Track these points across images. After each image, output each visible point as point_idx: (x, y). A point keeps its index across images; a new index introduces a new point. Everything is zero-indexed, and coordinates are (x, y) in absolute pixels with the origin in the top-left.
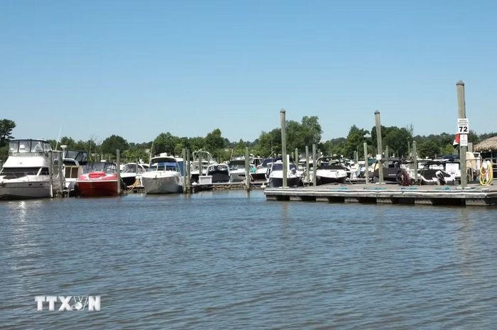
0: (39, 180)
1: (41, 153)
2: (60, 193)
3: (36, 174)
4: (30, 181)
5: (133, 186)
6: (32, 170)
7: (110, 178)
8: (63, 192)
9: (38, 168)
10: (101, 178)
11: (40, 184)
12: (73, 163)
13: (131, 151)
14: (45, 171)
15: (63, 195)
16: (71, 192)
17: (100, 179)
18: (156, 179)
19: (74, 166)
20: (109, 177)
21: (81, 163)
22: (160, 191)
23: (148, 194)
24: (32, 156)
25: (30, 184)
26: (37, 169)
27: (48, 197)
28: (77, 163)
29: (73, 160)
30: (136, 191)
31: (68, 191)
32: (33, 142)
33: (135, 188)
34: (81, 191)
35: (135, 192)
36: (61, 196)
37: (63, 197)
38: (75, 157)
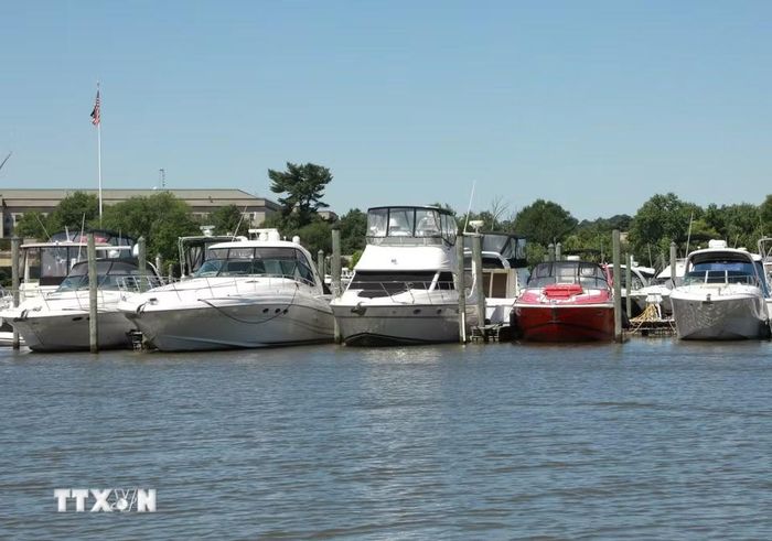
0: (434, 301)
1: (436, 239)
2: (478, 332)
3: (428, 288)
4: (418, 302)
5: (640, 320)
6: (419, 278)
7: (595, 298)
8: (486, 331)
9: (431, 273)
10: (574, 298)
11: (436, 312)
12: (497, 263)
13: (585, 238)
14: (446, 281)
15: (486, 336)
16: (504, 330)
17: (571, 302)
18: (708, 303)
19: (498, 270)
20: (592, 295)
21: (517, 263)
22: (715, 335)
23: (686, 339)
24: (417, 244)
25: (417, 309)
26: (429, 274)
27: (456, 340)
28: (505, 262)
29: (497, 254)
30: (648, 330)
31: (495, 327)
32: (418, 212)
33: (645, 324)
34: (528, 329)
35: (645, 334)
36: (481, 339)
37: (486, 341)
38: (500, 247)
